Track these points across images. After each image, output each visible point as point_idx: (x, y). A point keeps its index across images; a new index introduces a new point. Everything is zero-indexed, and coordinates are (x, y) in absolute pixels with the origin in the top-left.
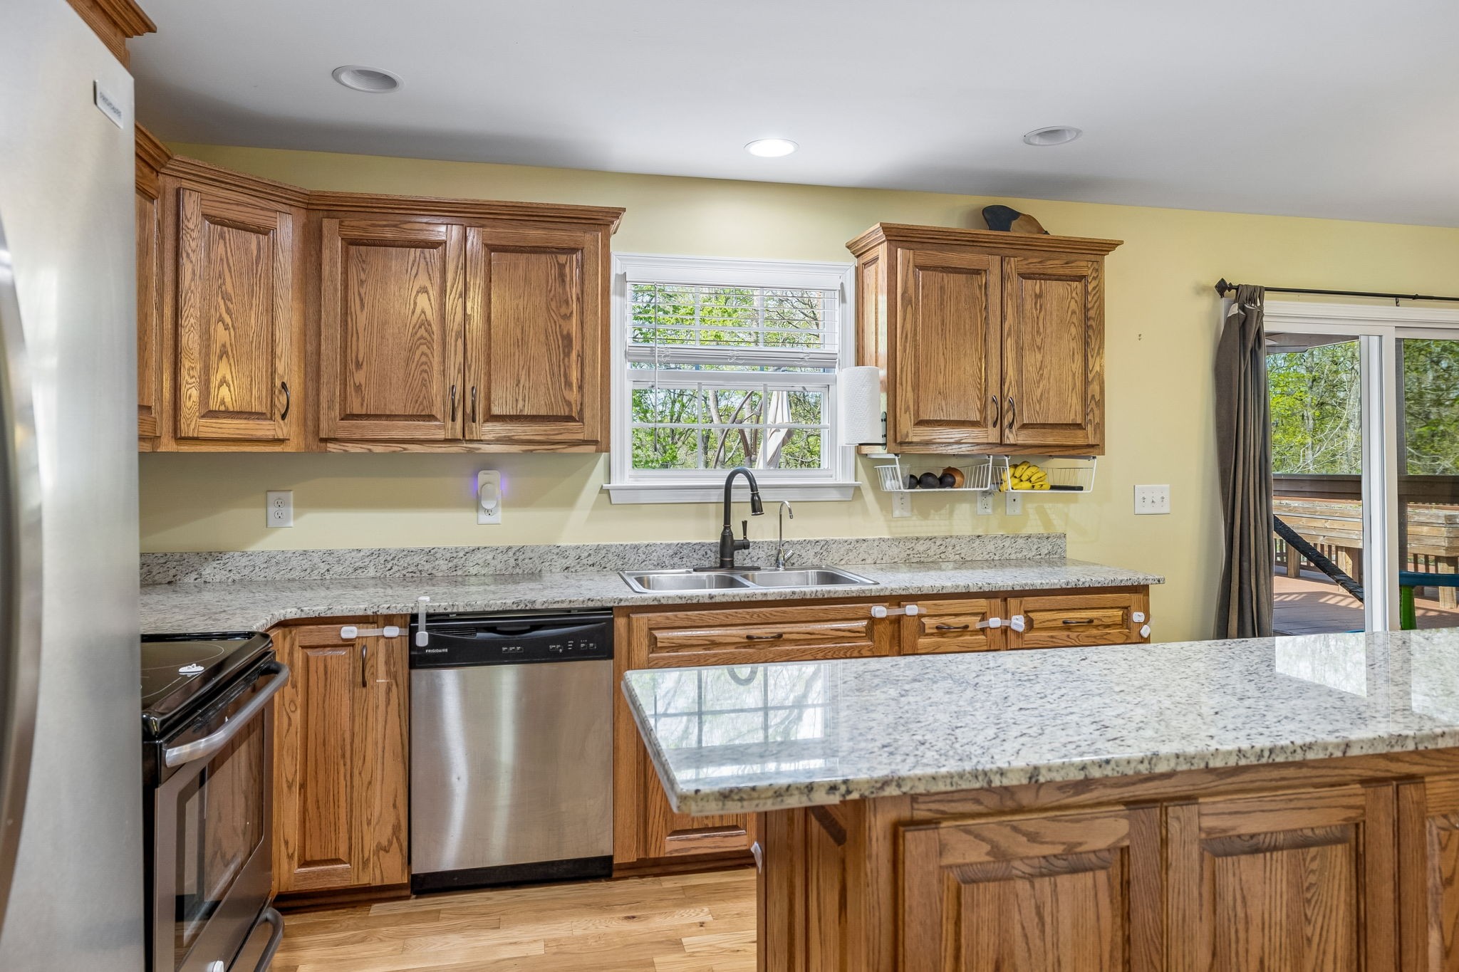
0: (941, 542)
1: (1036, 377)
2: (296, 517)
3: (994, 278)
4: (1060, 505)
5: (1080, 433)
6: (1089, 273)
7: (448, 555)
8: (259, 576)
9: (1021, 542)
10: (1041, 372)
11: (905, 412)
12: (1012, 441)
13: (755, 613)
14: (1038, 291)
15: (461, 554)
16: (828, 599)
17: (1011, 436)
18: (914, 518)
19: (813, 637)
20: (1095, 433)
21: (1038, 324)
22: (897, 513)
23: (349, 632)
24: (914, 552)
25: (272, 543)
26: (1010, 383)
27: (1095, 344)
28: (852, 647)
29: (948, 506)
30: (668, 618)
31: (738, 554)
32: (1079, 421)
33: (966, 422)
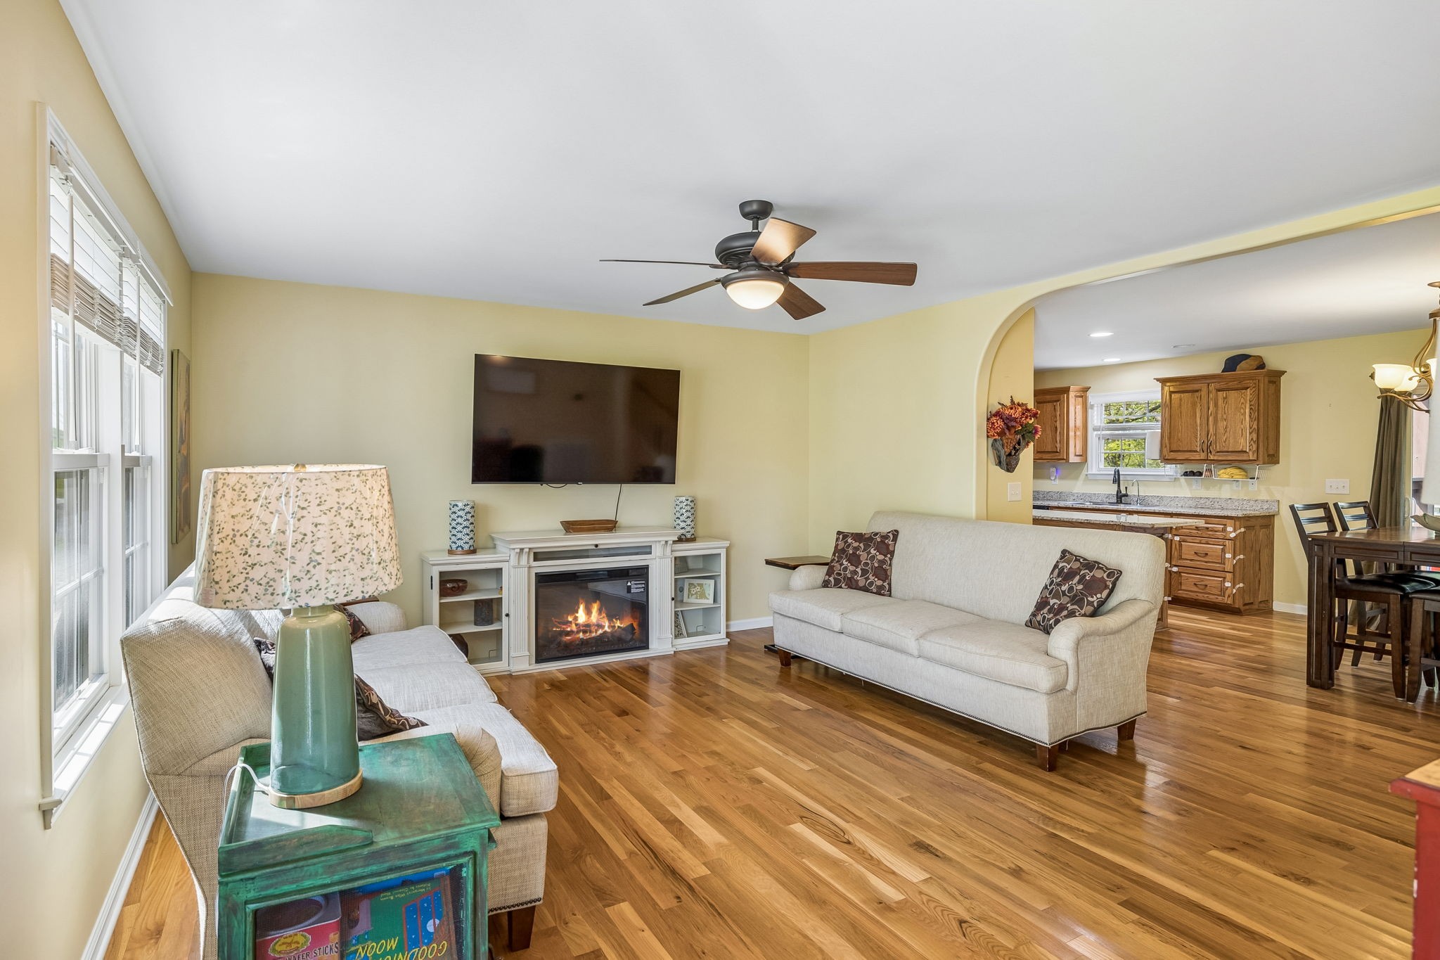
1: (1223, 432)
3: (1204, 393)
5: (1247, 454)
6: (1251, 386)
7: (1043, 493)
9: (1252, 503)
11: (1165, 448)
12: (1212, 458)
14: (1224, 397)
15: (1046, 493)
17: (1211, 456)
20: (1253, 455)
21: (1225, 409)
26: (1211, 435)
31: (1123, 498)
32: (1244, 450)
33: (1190, 451)
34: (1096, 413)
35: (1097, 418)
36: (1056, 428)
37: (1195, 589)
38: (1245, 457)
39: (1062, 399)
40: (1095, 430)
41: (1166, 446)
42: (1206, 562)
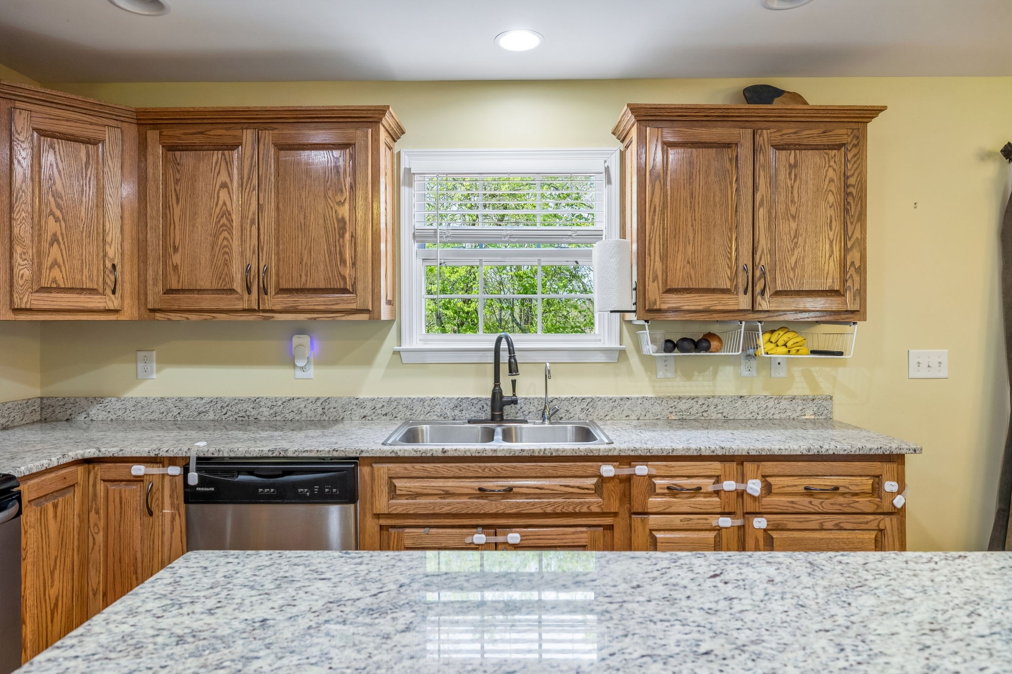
0: (703, 402)
1: (790, 245)
2: (158, 371)
3: (745, 151)
4: (828, 369)
5: (838, 299)
6: (849, 140)
7: (270, 404)
8: (129, 416)
9: (784, 403)
10: (796, 240)
11: (654, 281)
12: (764, 308)
13: (486, 467)
14: (792, 161)
15: (280, 403)
16: (556, 457)
17: (763, 303)
18: (678, 379)
19: (543, 491)
20: (855, 299)
21: (792, 193)
22: (660, 374)
23: (138, 470)
24: (676, 410)
25: (138, 392)
26: (763, 251)
27: (855, 211)
28: (581, 503)
29: (711, 368)
30: (406, 469)
32: (837, 288)
33: (715, 290)
34: (416, 191)
39: (356, 142)
41: (654, 278)
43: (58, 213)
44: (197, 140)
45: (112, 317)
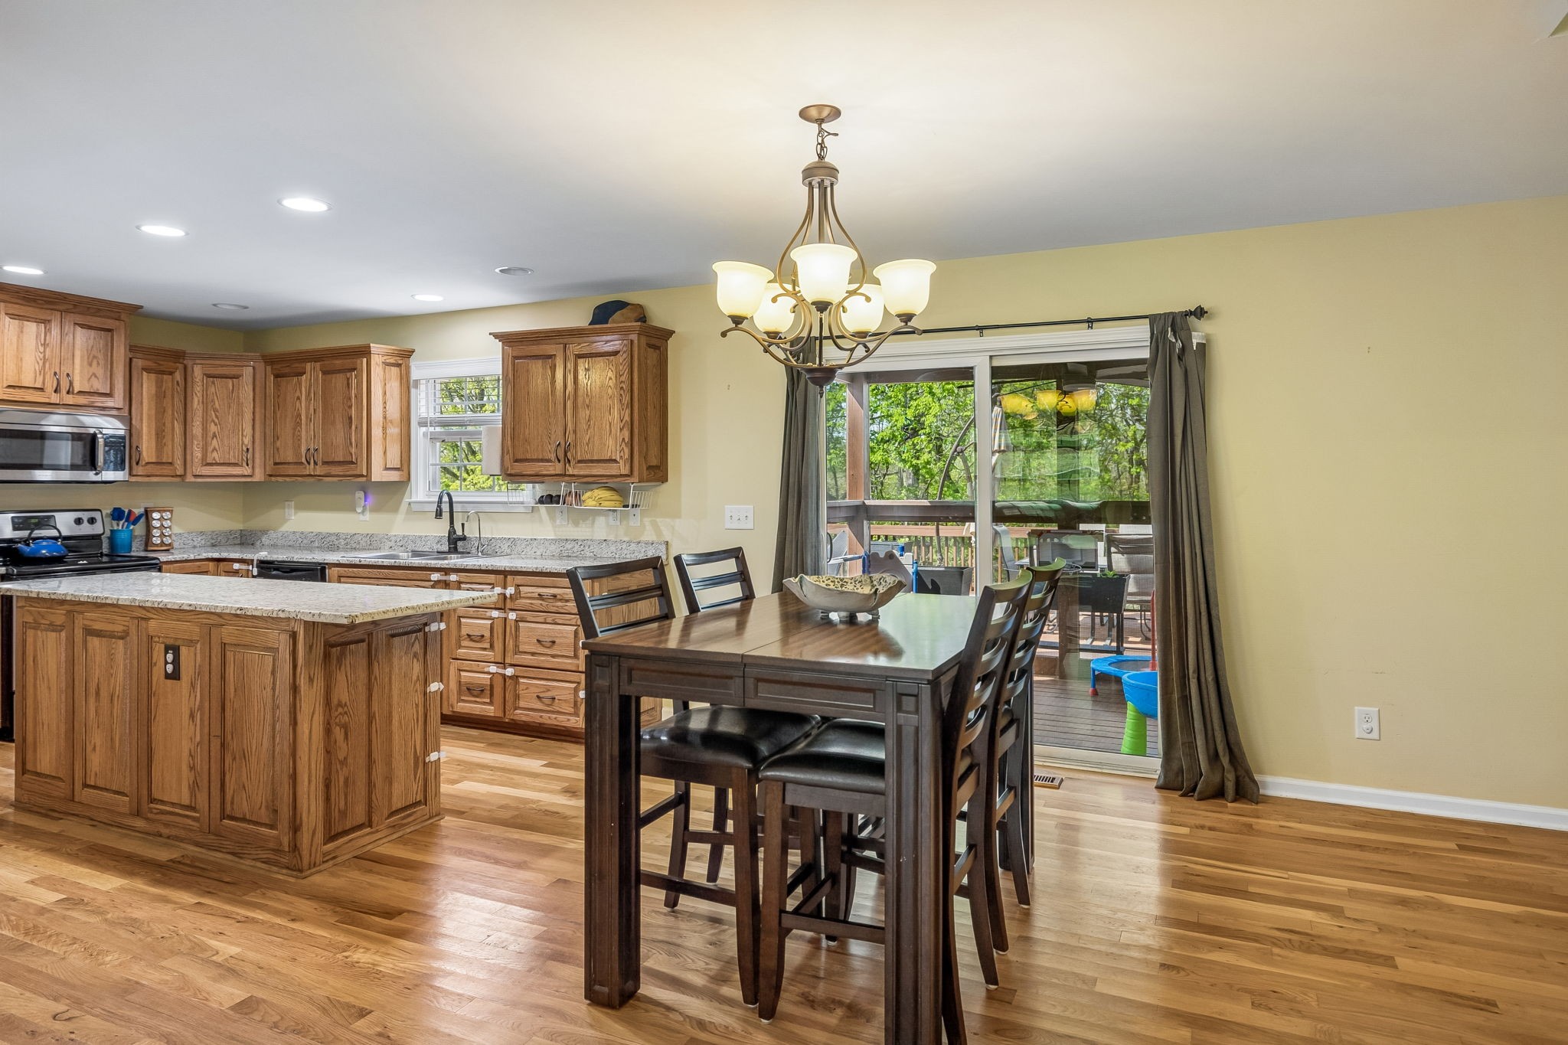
1: (585, 427)
2: (295, 513)
3: (559, 361)
5: (618, 466)
6: (621, 348)
7: (344, 537)
8: (280, 543)
11: (507, 454)
12: (571, 473)
13: (381, 572)
14: (587, 366)
15: (349, 536)
17: (570, 469)
18: (571, 526)
20: (625, 466)
25: (287, 528)
26: (569, 432)
29: (591, 518)
31: (460, 543)
32: (615, 458)
33: (542, 460)
34: (423, 395)
35: (424, 404)
36: (350, 418)
37: (538, 705)
38: (612, 469)
39: (359, 367)
40: (423, 423)
41: (508, 452)
42: (553, 656)
43: (216, 420)
44: (287, 370)
45: (249, 480)
